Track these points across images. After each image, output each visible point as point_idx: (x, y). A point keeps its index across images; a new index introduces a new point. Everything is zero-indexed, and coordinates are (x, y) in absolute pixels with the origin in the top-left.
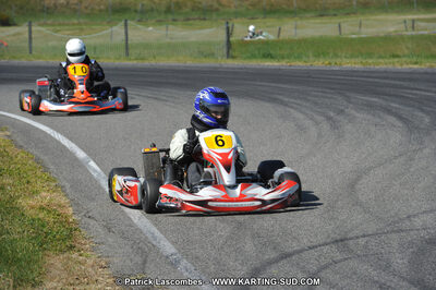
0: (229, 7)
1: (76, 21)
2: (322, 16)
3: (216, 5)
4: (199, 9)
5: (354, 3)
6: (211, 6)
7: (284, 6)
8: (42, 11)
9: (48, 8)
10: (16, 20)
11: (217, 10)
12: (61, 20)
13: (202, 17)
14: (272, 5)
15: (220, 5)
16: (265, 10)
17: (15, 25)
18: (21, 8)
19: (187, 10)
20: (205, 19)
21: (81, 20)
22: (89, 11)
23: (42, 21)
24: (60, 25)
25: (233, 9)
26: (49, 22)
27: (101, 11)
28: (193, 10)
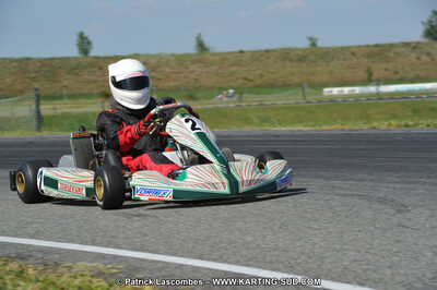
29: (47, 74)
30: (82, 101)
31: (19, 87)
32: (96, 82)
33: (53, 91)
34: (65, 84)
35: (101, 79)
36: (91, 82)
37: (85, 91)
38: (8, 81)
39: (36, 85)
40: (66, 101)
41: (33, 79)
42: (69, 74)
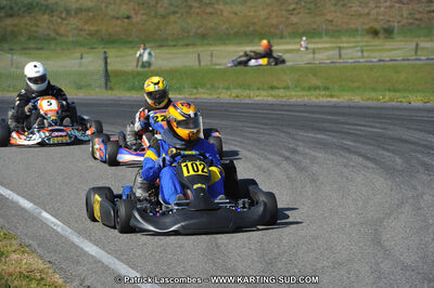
0: (67, 36)
2: (161, 46)
3: (53, 34)
4: (35, 38)
5: (192, 34)
6: (49, 35)
7: (123, 37)
11: (55, 39)
14: (110, 35)
15: (58, 34)
16: (102, 39)
19: (23, 39)
25: (71, 39)
28: (29, 39)
29: (308, 6)
30: (344, 39)
31: (274, 22)
32: (368, 14)
33: (314, 26)
34: (329, 18)
35: (374, 12)
36: (360, 15)
37: (353, 26)
38: (263, 14)
39: (294, 19)
40: (325, 39)
41: (292, 12)
42: (335, 5)
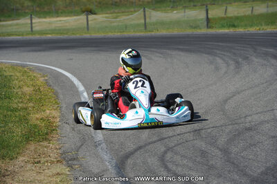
1: (132, 10)
8: (112, 4)
9: (116, 2)
10: (96, 11)
12: (123, 9)
13: (213, 3)
17: (95, 14)
18: (100, 3)
20: (214, 4)
21: (136, 9)
22: (141, 3)
23: (112, 11)
24: (123, 12)
26: (116, 11)
27: (148, 2)
